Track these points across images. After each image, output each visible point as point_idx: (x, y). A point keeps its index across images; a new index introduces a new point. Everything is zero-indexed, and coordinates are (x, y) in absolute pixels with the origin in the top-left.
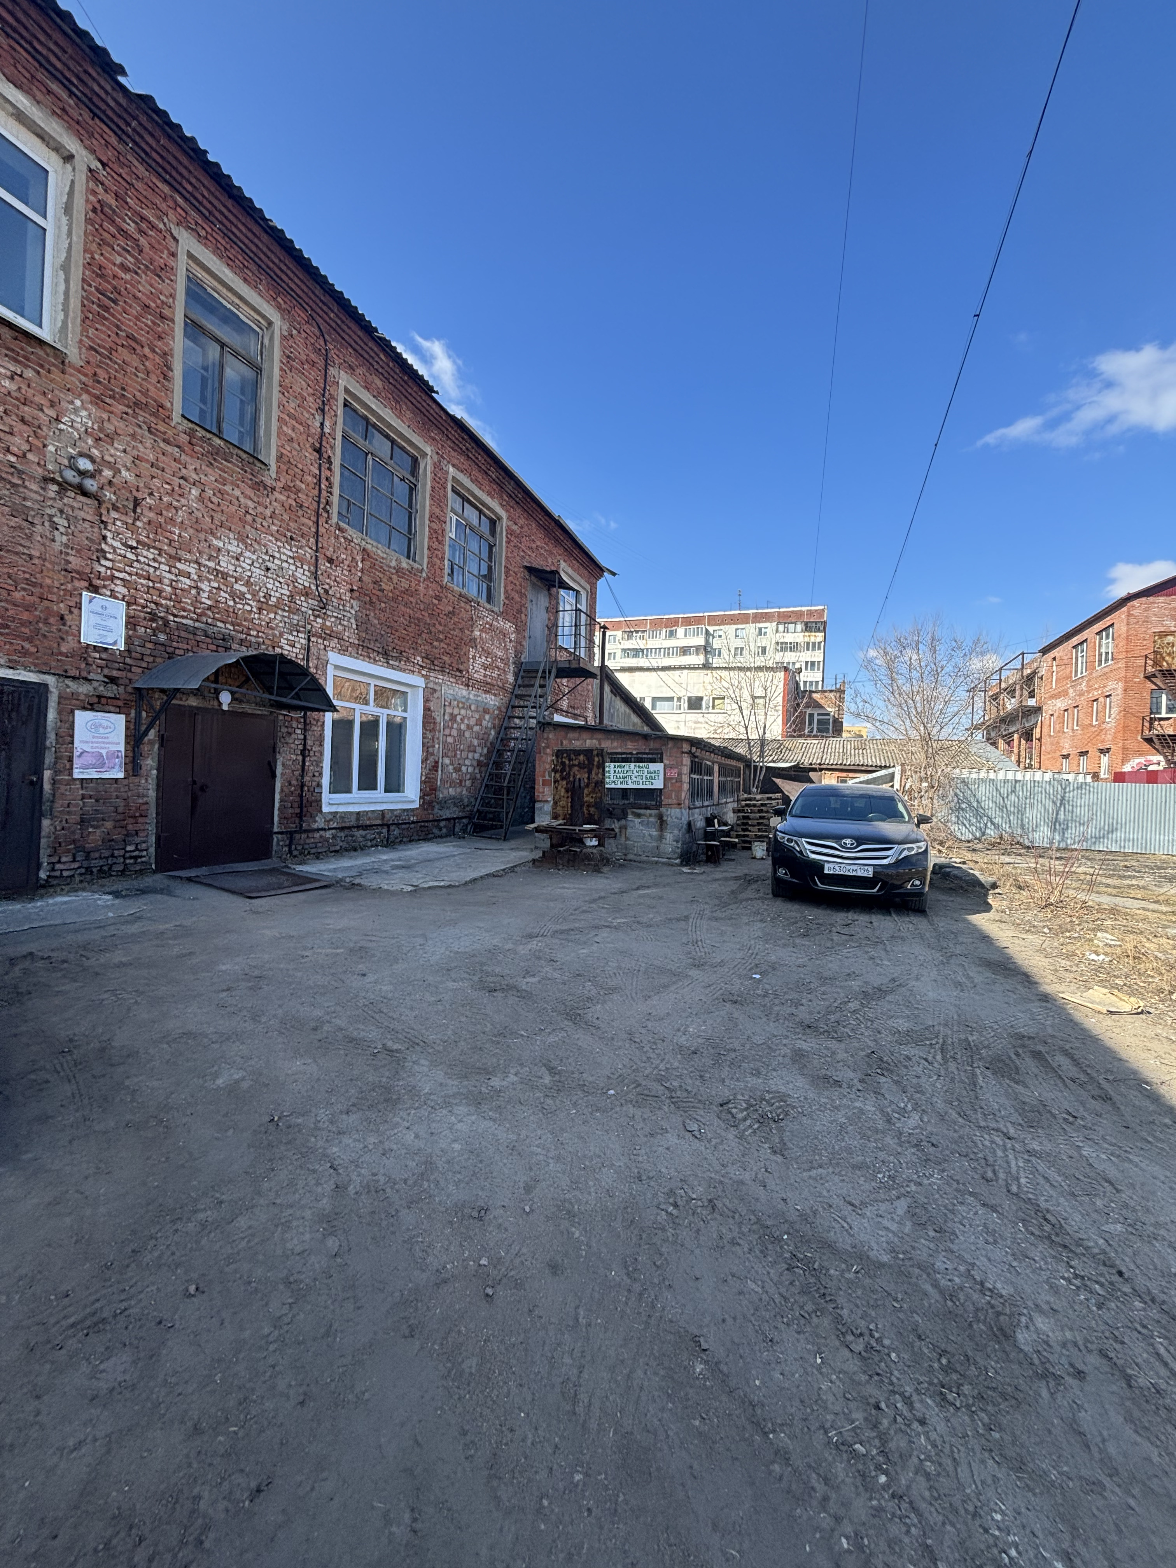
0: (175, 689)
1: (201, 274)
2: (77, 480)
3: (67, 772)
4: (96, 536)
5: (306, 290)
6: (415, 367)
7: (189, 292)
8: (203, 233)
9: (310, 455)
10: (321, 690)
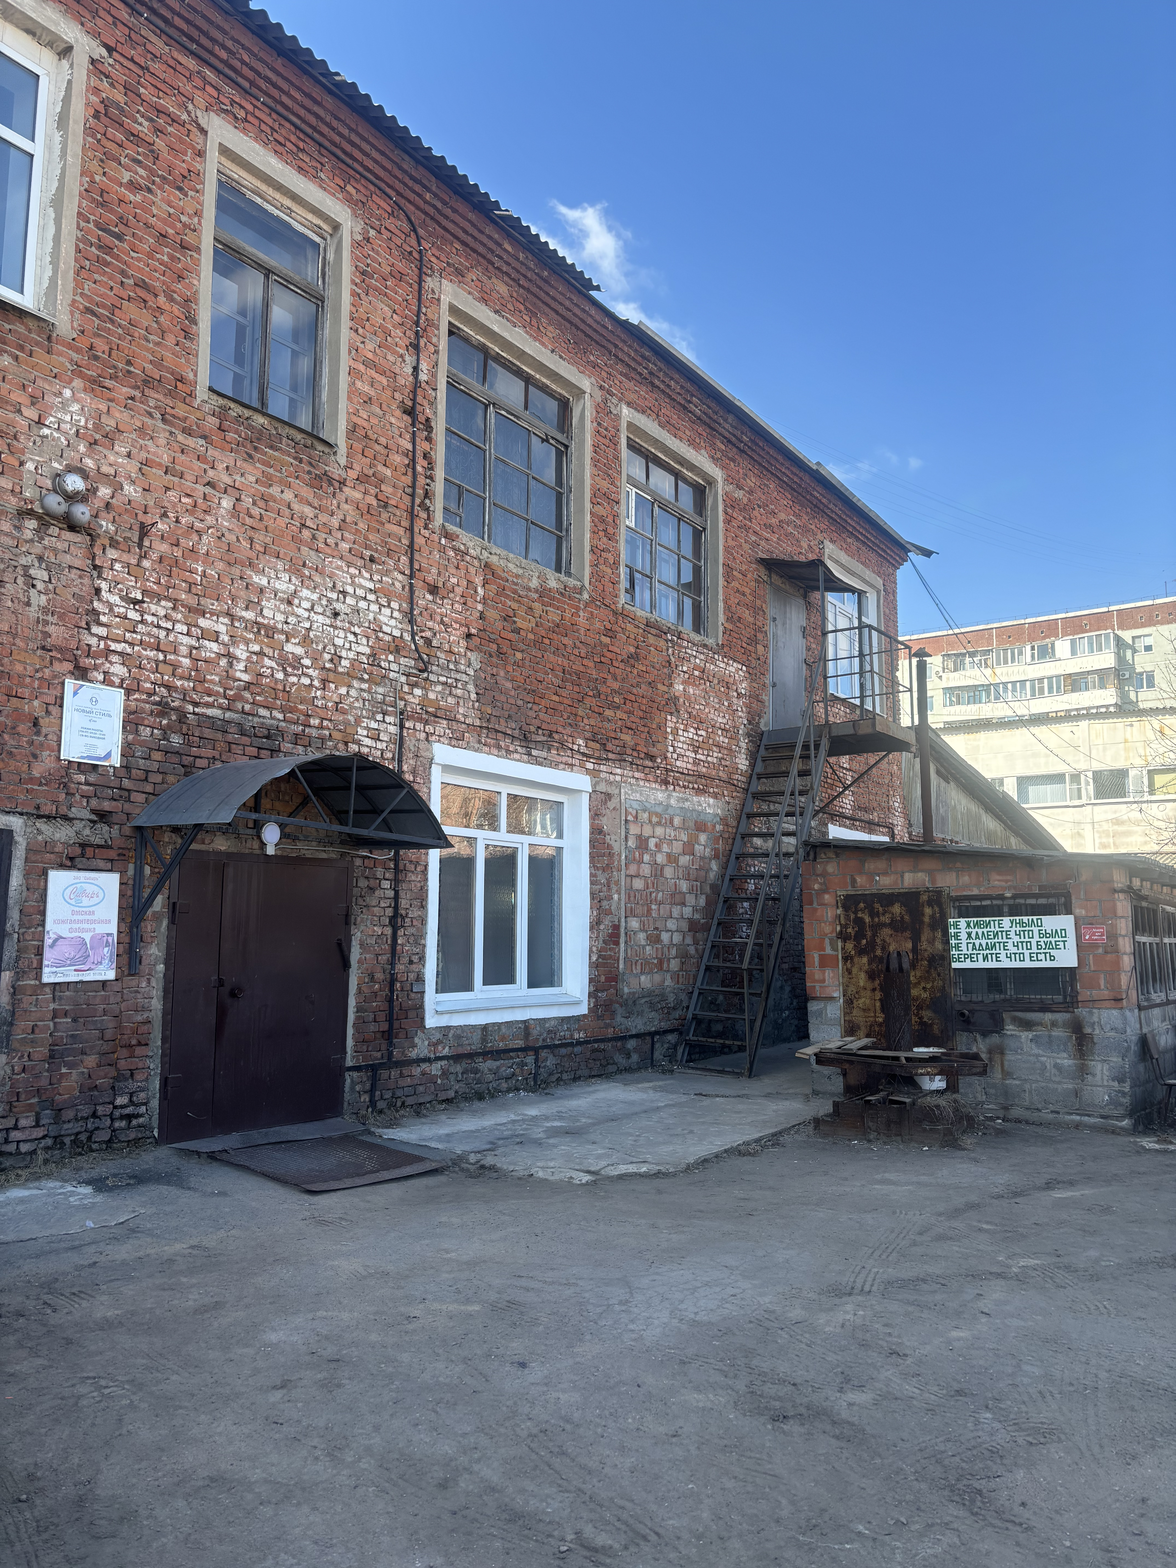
0: (196, 825)
1: (237, 173)
2: (63, 508)
3: (32, 974)
4: (86, 590)
5: (389, 165)
6: (561, 254)
7: (222, 205)
8: (241, 114)
9: (398, 420)
10: (422, 809)
